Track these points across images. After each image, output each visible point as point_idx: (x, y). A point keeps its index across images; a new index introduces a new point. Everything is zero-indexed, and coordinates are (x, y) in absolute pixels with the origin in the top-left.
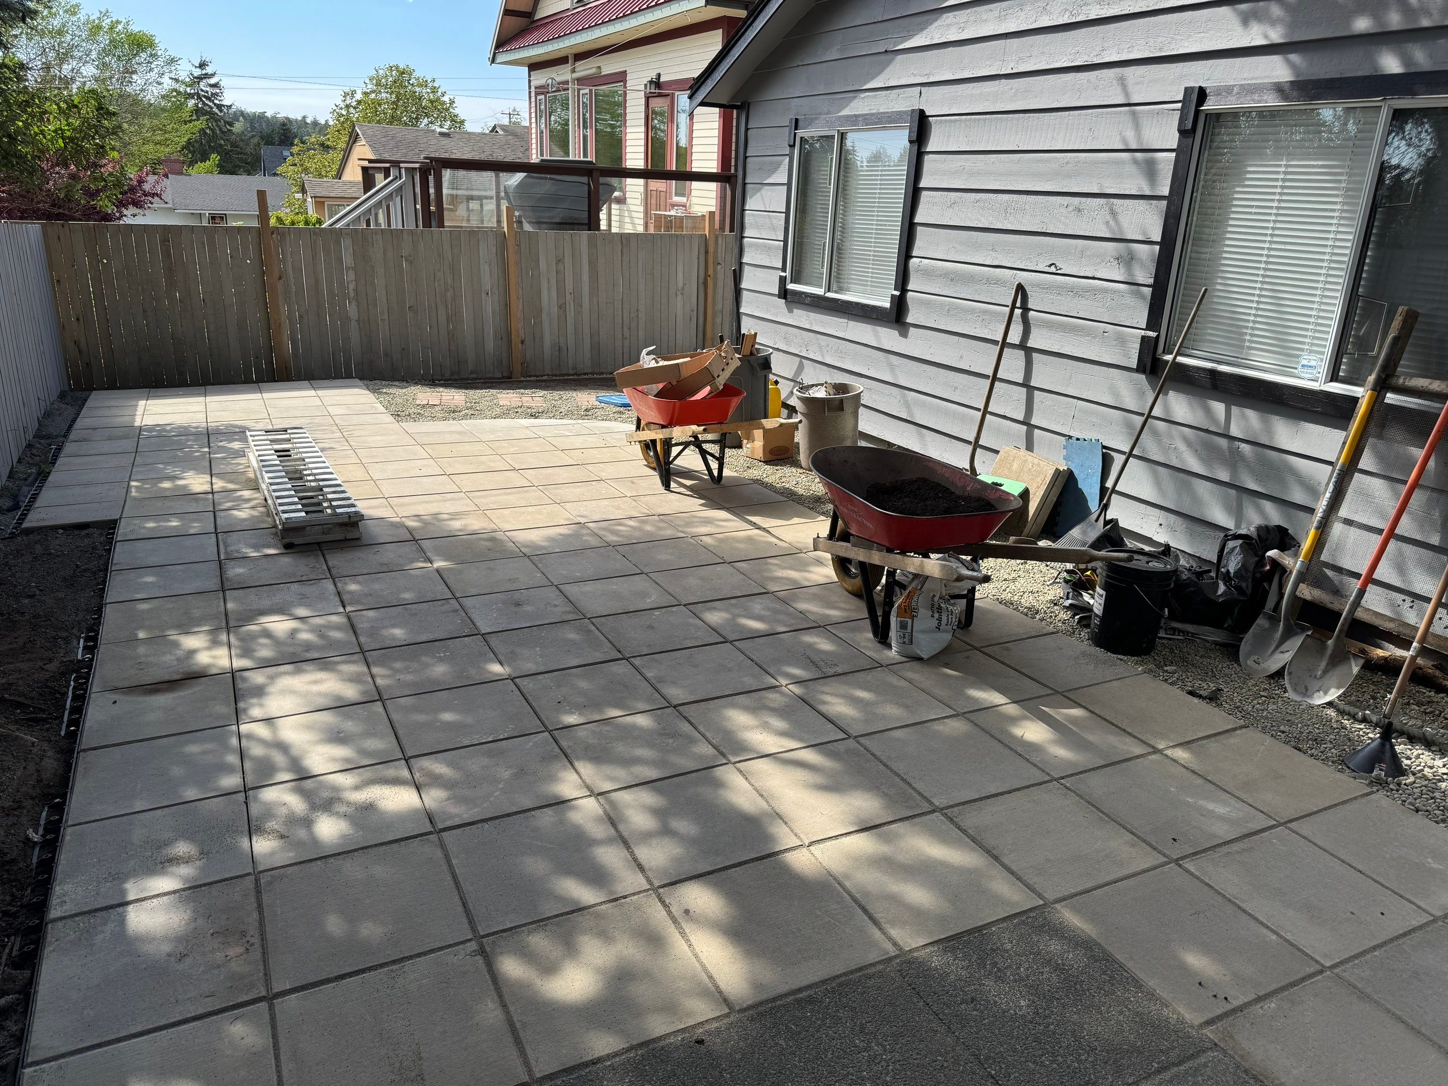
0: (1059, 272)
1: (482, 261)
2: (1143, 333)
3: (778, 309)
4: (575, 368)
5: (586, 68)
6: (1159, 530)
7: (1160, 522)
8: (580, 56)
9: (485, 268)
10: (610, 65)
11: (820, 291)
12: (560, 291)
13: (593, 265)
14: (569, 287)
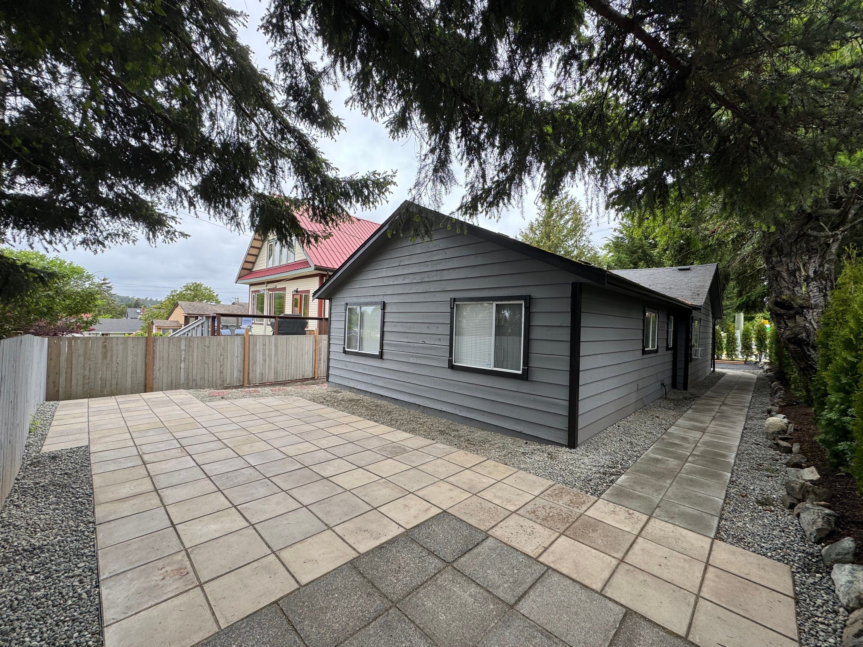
0: (425, 343)
1: (235, 346)
2: (448, 358)
3: (343, 357)
4: (268, 380)
5: (271, 286)
8: (269, 282)
9: (236, 349)
10: (279, 285)
11: (357, 351)
12: (264, 355)
13: (276, 346)
14: (267, 353)
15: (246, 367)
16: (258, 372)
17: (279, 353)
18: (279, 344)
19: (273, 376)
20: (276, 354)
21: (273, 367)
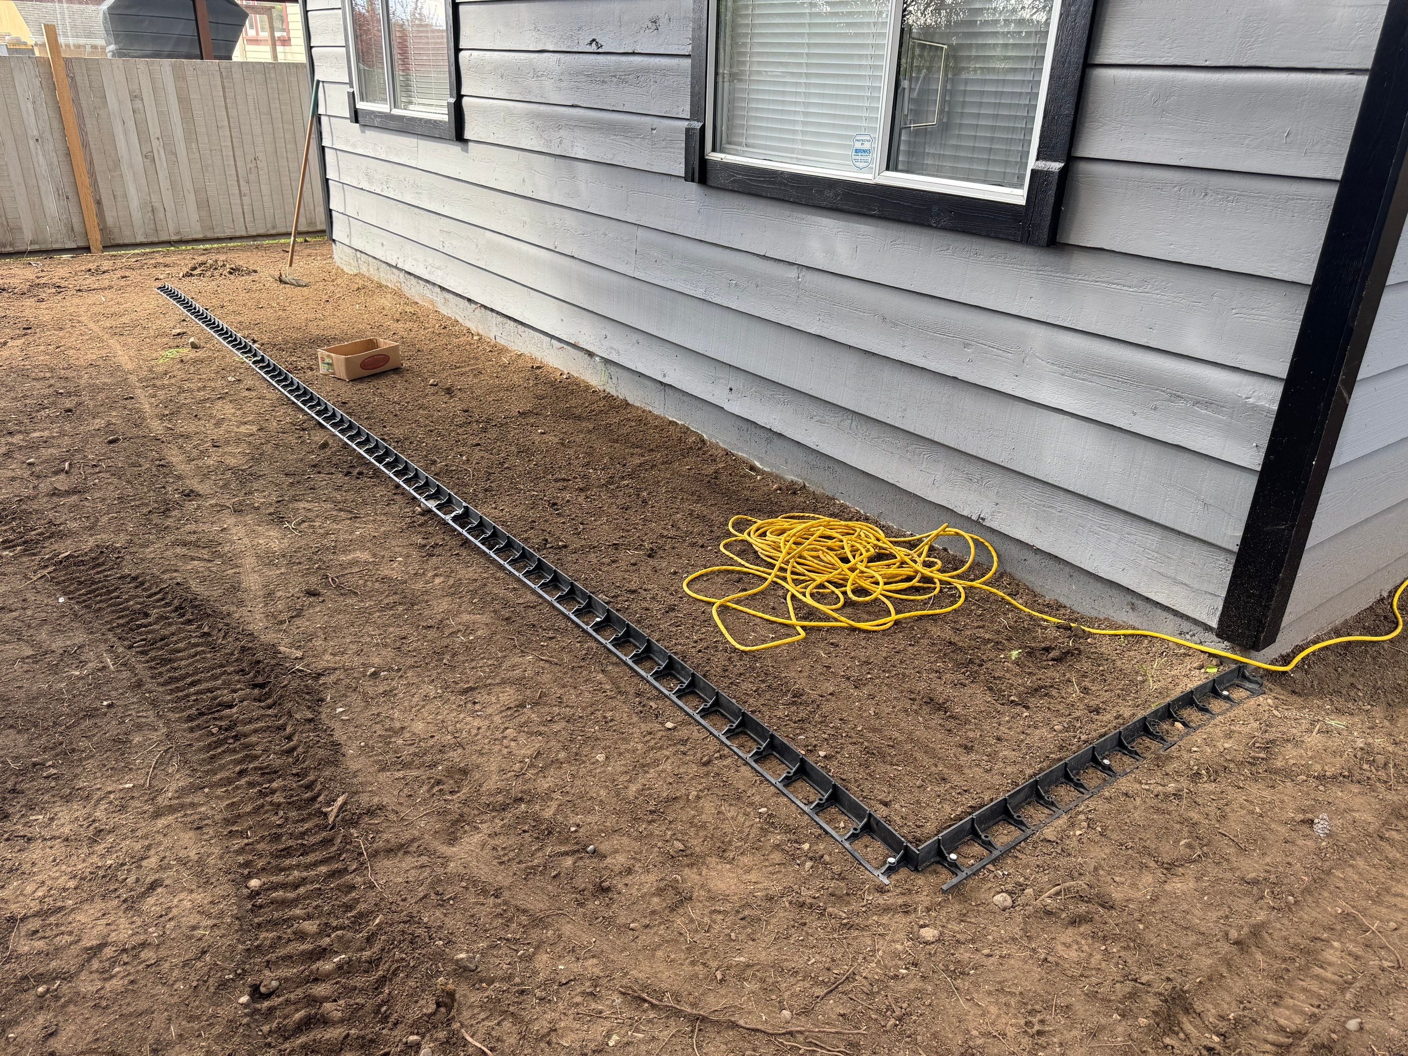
0: (600, 50)
1: (21, 98)
2: (685, 124)
4: (178, 233)
6: (731, 396)
7: (730, 386)
9: (27, 107)
11: (387, 109)
12: (143, 135)
13: (184, 102)
14: (155, 131)
15: (84, 179)
16: (134, 203)
17: (201, 129)
18: (194, 96)
19: (195, 216)
20: (191, 135)
21: (188, 185)
